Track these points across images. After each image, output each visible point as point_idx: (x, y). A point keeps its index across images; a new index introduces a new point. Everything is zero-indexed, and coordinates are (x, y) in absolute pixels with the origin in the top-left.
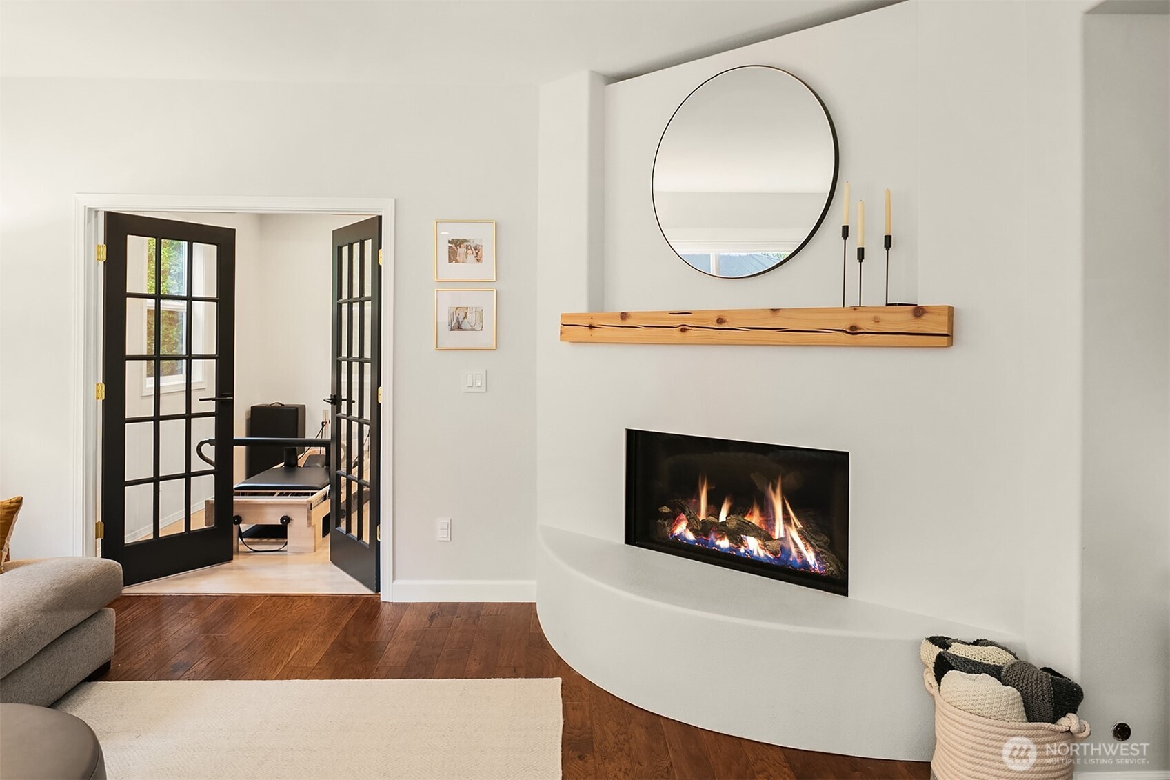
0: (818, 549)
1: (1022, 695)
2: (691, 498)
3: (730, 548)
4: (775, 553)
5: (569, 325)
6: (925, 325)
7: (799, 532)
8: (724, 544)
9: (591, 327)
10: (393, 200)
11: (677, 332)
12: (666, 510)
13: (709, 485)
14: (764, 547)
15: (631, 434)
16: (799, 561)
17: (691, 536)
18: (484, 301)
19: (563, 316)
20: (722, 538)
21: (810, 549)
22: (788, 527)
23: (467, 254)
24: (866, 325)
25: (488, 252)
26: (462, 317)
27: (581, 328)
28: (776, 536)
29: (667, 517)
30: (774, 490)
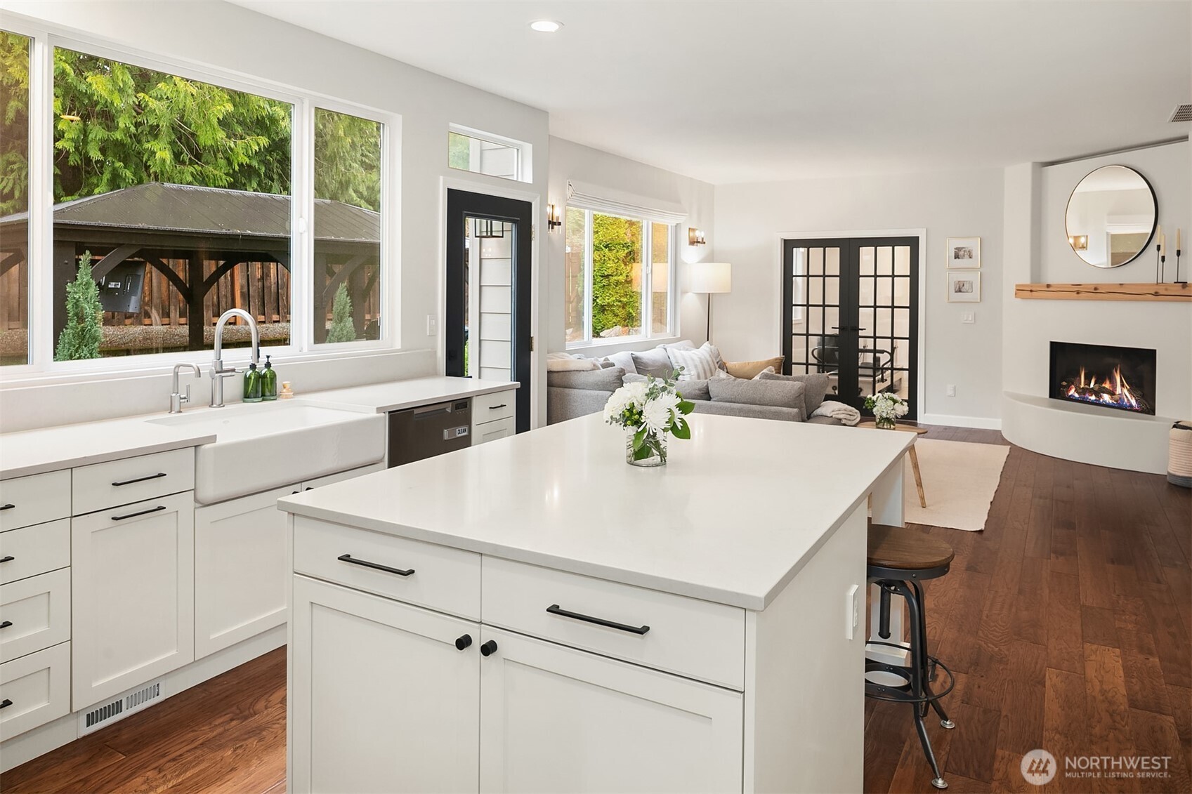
2: (1077, 376)
3: (1096, 400)
4: (1117, 401)
5: (1021, 291)
6: (1186, 292)
7: (1128, 390)
8: (1093, 398)
9: (1031, 291)
10: (925, 230)
11: (1074, 294)
12: (1064, 383)
13: (1085, 370)
14: (1112, 399)
15: (1053, 344)
16: (1128, 403)
17: (1077, 395)
18: (975, 278)
19: (1017, 285)
20: (1091, 395)
21: (1134, 399)
22: (1123, 389)
23: (964, 255)
24: (1163, 292)
25: (976, 253)
26: (961, 286)
27: (1025, 292)
28: (1117, 393)
29: (1065, 387)
30: (1116, 371)
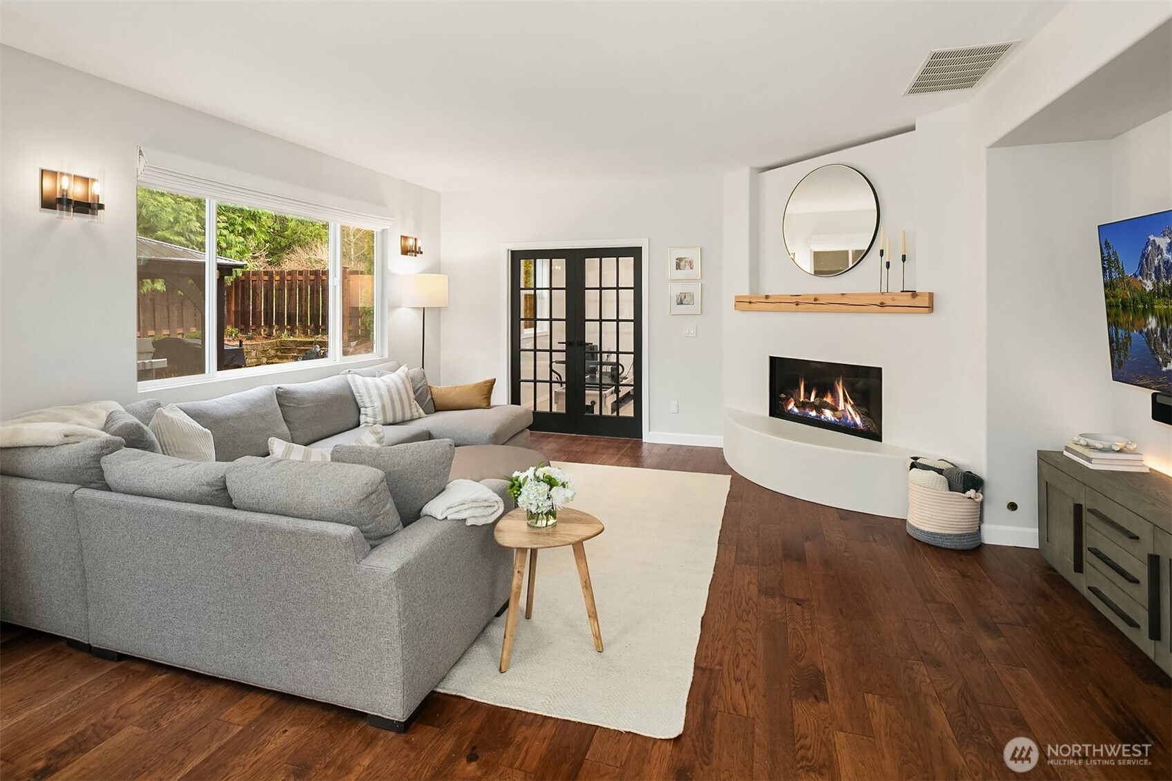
0: (862, 416)
1: (948, 479)
2: (796, 389)
3: (817, 416)
4: (840, 419)
5: (739, 301)
6: (917, 302)
7: (852, 406)
8: (813, 414)
9: (750, 302)
10: (648, 239)
11: (794, 305)
12: (783, 396)
13: (805, 382)
14: (834, 415)
15: (771, 358)
16: (852, 422)
17: (796, 410)
18: (695, 289)
19: (736, 297)
20: (812, 411)
21: (858, 416)
22: (846, 404)
23: (685, 265)
24: (888, 302)
25: (697, 265)
26: (683, 298)
27: (745, 303)
28: (840, 409)
29: (783, 399)
30: (839, 384)
